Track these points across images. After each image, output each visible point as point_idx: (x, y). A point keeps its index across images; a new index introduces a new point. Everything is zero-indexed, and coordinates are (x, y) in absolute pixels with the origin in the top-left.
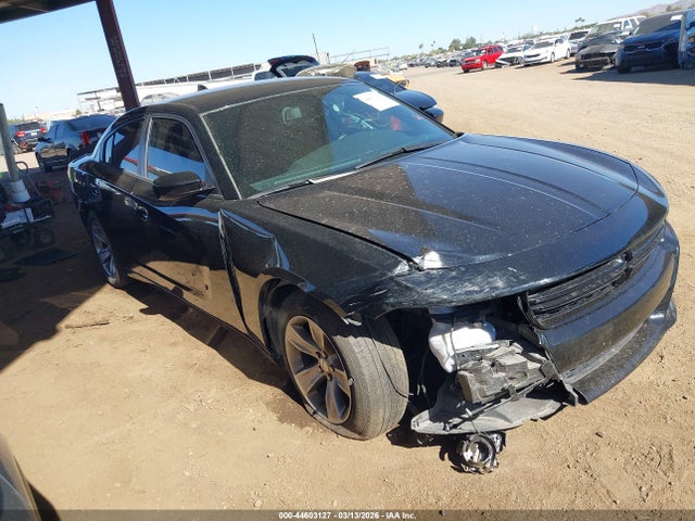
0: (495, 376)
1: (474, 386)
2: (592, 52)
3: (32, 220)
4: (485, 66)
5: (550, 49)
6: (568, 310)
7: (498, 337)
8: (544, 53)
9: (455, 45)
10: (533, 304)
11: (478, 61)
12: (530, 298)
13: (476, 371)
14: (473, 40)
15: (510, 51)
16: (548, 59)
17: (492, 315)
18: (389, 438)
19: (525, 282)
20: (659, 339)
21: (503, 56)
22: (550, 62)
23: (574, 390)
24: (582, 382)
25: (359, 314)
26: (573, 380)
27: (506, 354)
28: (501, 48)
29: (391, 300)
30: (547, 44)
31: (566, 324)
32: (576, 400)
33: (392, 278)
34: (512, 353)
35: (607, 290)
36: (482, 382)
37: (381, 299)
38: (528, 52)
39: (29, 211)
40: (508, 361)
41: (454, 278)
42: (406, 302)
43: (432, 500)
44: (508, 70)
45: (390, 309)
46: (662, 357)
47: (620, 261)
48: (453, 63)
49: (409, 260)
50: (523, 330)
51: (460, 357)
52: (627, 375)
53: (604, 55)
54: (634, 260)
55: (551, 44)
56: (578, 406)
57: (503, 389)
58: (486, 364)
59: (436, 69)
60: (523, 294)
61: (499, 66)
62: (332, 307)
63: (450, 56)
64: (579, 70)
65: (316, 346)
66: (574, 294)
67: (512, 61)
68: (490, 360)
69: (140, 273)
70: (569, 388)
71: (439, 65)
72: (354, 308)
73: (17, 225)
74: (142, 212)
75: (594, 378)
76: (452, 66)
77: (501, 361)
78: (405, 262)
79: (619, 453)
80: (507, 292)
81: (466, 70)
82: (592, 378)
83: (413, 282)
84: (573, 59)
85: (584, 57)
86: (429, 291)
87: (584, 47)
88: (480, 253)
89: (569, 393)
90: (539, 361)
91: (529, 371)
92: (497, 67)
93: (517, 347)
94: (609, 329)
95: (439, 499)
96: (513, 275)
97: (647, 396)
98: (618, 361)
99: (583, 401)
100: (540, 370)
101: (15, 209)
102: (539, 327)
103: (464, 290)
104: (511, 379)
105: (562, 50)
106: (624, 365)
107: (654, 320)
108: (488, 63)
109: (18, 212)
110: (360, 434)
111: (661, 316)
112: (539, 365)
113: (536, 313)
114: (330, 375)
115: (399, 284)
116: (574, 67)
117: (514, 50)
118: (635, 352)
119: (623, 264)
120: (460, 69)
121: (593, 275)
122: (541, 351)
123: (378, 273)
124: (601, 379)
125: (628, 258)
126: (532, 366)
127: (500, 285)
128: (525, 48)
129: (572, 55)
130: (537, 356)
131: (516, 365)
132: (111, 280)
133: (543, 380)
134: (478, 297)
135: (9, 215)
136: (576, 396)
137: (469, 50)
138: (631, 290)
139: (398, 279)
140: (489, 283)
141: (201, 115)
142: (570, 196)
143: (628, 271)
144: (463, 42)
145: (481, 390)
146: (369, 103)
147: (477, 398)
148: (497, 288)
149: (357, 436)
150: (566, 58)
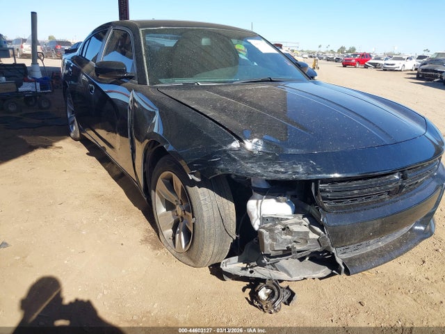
0: (284, 237)
1: (267, 241)
2: (430, 68)
3: (39, 91)
4: (357, 65)
5: (403, 62)
6: (349, 202)
7: (296, 212)
8: (398, 64)
9: (342, 50)
10: (323, 191)
11: (353, 61)
12: (321, 186)
13: (271, 230)
14: (354, 49)
15: (376, 59)
16: (400, 69)
17: (295, 197)
18: (210, 270)
19: (320, 173)
20: (416, 244)
21: (371, 61)
22: (400, 71)
23: (343, 264)
24: (350, 260)
25: (199, 173)
26: (344, 256)
27: (296, 223)
28: (371, 57)
29: (222, 166)
30: (401, 59)
31: (346, 212)
32: (343, 271)
33: (225, 151)
34: (300, 224)
35: (383, 197)
36: (274, 239)
37: (215, 165)
38: (387, 62)
39: (38, 84)
40: (295, 228)
41: (269, 159)
42: (231, 169)
43: (225, 320)
44: (371, 71)
45: (219, 173)
46: (424, 262)
47: (397, 177)
48: (337, 60)
49: (241, 141)
50: (312, 209)
51: (264, 220)
52: (385, 263)
53: (437, 72)
54: (408, 181)
55: (404, 59)
56: (344, 275)
57: (288, 248)
58: (279, 227)
59: (326, 62)
60: (316, 181)
61: (366, 67)
62: (182, 165)
63: (336, 56)
64: (418, 78)
65: (177, 195)
66: (356, 192)
67: (375, 65)
68: (283, 225)
69: (90, 134)
70: (339, 261)
71: (328, 59)
72: (196, 168)
73: (29, 91)
74: (92, 89)
75: (360, 259)
76: (336, 62)
77: (290, 227)
78: (238, 141)
79: (373, 321)
80: (304, 177)
81: (345, 66)
82: (359, 258)
83: (240, 157)
84: (416, 72)
85: (423, 70)
86: (249, 165)
87: (425, 64)
88: (293, 147)
89: (339, 264)
90: (319, 234)
91: (310, 239)
92: (365, 67)
93: (306, 221)
94: (377, 224)
95: (230, 320)
96: (313, 166)
97: (405, 285)
98: (381, 251)
99: (347, 272)
100: (318, 240)
101: (31, 81)
102: (324, 209)
103: (274, 169)
104: (295, 242)
105: (410, 65)
106: (385, 255)
107: (417, 231)
108: (359, 64)
109: (31, 84)
110: (194, 262)
111: (422, 228)
112: (317, 237)
113: (324, 198)
114: (182, 217)
115: (229, 156)
116: (415, 76)
117: (379, 59)
118: (396, 248)
119: (398, 180)
120: (341, 64)
121: (373, 181)
122: (322, 227)
123: (217, 145)
124: (366, 260)
125: (404, 178)
126: (312, 236)
127: (300, 172)
128: (386, 59)
129: (416, 69)
130: (318, 230)
131: (301, 232)
132: (72, 135)
133: (318, 249)
134: (283, 176)
135: (25, 84)
136: (343, 267)
137: (349, 54)
138: (401, 203)
139: (230, 153)
140: (293, 168)
141: (140, 30)
142: (372, 125)
143: (401, 187)
144: (347, 49)
145: (271, 245)
146: (256, 46)
147: (268, 250)
148: (298, 173)
149: (192, 263)
150: (412, 70)
